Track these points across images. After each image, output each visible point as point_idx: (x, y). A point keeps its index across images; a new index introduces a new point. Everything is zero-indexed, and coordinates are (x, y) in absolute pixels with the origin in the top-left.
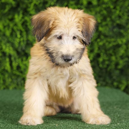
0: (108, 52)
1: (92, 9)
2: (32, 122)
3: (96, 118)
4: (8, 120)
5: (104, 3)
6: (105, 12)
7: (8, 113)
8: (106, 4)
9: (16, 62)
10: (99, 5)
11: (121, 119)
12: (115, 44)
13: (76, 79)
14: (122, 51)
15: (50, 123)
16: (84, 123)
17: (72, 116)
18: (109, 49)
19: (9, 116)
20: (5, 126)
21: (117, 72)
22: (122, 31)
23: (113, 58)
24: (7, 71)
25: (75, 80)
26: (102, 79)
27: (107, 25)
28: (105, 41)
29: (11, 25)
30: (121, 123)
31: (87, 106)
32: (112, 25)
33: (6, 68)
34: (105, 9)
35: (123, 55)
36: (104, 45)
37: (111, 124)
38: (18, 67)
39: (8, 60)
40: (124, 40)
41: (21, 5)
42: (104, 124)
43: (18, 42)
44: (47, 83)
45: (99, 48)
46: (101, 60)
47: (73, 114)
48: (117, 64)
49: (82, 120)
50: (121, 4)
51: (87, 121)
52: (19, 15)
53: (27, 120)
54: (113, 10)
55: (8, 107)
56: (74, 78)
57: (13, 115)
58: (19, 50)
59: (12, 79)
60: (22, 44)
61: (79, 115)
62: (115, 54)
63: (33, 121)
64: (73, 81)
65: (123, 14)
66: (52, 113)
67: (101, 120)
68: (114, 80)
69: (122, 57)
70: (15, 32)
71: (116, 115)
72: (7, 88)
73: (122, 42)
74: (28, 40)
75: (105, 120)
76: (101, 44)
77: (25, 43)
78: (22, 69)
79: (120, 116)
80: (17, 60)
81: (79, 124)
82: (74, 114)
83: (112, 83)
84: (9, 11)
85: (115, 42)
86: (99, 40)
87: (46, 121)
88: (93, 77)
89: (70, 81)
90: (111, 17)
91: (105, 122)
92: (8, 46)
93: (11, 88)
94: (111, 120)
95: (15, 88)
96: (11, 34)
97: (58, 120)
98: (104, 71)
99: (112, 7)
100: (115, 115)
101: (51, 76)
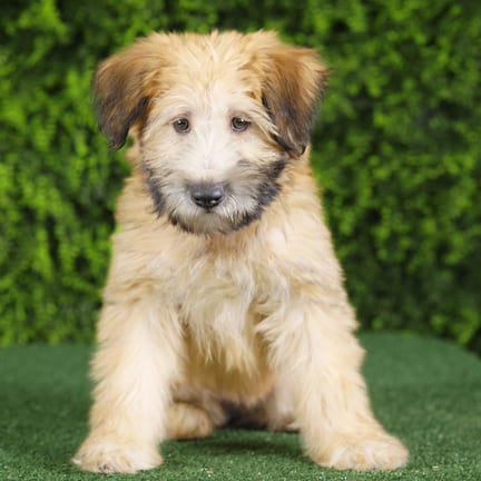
0: (410, 205)
1: (348, 48)
2: (119, 462)
3: (354, 446)
4: (34, 453)
5: (391, 25)
6: (395, 58)
7: (38, 430)
8: (401, 27)
9: (71, 243)
10: (372, 33)
11: (447, 451)
12: (433, 174)
13: (279, 302)
14: (460, 201)
15: (185, 465)
16: (312, 463)
17: (268, 439)
18: (413, 195)
19: (38, 441)
20: (23, 477)
21: (446, 277)
22: (460, 127)
23: (429, 226)
24: (39, 277)
25: (278, 307)
26: (387, 303)
27: (403, 105)
28: (395, 164)
29: (55, 110)
30: (446, 463)
31: (323, 402)
32: (424, 103)
33: (37, 266)
34: (397, 47)
35: (464, 214)
36: (393, 177)
37: (410, 467)
38: (81, 263)
39: (42, 235)
40: (469, 161)
41: (89, 38)
42: (384, 468)
43: (78, 172)
44: (179, 319)
45: (376, 191)
46: (382, 232)
47: (272, 434)
48: (443, 249)
49: (306, 454)
50: (454, 27)
51: (321, 459)
52: (81, 72)
53: (101, 454)
54: (427, 52)
55: (38, 408)
56: (275, 298)
57: (53, 437)
58: (85, 200)
59: (57, 304)
60: (94, 176)
61: (294, 436)
62: (435, 210)
63: (123, 458)
64: (271, 312)
65: (463, 66)
66: (197, 428)
67: (374, 455)
68: (433, 308)
69: (461, 223)
70: (68, 134)
71: (432, 435)
72: (40, 337)
73: (460, 165)
74: (114, 164)
75: (387, 452)
76: (382, 173)
77: (105, 173)
78: (95, 270)
79: (444, 441)
80: (77, 236)
81: (293, 469)
82: (276, 431)
83: (426, 319)
84: (48, 57)
85: (433, 166)
86: (374, 161)
87: (173, 457)
88: (343, 294)
89: (260, 309)
90: (417, 78)
91: (387, 460)
92: (44, 187)
93: (54, 339)
94: (411, 453)
95: (70, 339)
96: (55, 143)
97: (217, 455)
98: (395, 272)
99: (421, 39)
100: (428, 436)
101: (188, 291)
